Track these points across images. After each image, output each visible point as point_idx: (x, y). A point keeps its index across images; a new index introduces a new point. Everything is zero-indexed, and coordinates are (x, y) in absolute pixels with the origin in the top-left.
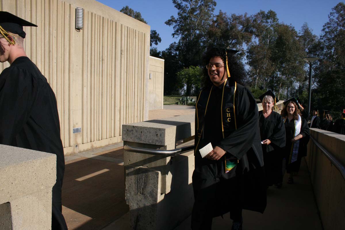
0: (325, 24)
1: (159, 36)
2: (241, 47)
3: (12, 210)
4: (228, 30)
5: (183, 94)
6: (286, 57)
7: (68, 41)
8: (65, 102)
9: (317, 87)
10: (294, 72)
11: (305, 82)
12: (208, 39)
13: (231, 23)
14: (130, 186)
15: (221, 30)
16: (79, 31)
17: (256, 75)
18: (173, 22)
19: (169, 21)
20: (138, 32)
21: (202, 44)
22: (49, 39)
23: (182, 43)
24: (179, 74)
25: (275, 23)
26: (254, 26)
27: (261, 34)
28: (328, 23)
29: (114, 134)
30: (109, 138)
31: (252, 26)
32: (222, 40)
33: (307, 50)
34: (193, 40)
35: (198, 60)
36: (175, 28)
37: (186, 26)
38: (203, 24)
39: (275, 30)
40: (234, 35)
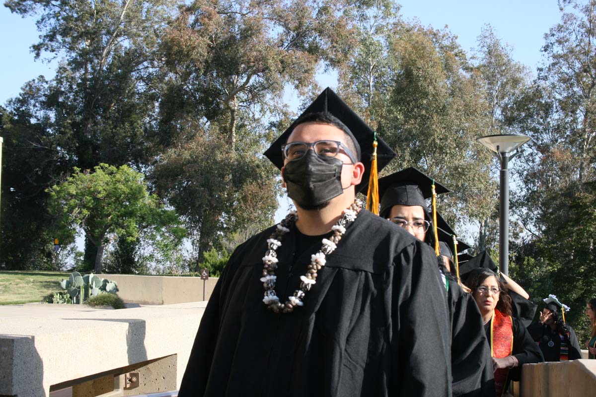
0: (551, 30)
2: (278, 99)
4: (232, 38)
6: (432, 138)
12: (166, 69)
13: (245, 14)
23: (67, 81)
24: (58, 192)
25: (391, 20)
26: (321, 33)
27: (345, 55)
28: (560, 28)
31: (315, 29)
32: (215, 75)
34: (110, 70)
35: (128, 144)
36: (41, 26)
37: (83, 22)
38: (144, 15)
39: (390, 43)
40: (252, 59)
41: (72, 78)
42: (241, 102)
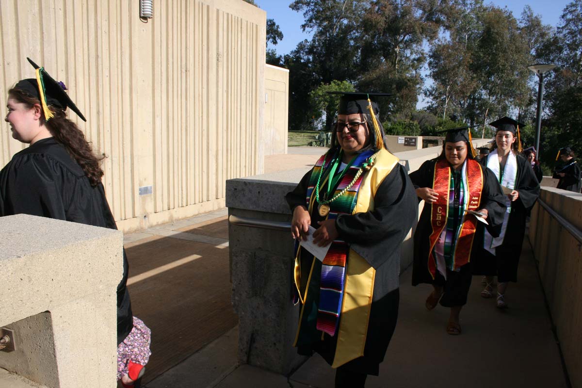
0: (567, 6)
1: (279, 29)
2: (419, 47)
3: (53, 324)
4: (397, 16)
5: (319, 129)
6: (498, 65)
7: (128, 39)
8: (124, 142)
9: (549, 115)
10: (510, 90)
11: (529, 108)
12: (364, 33)
13: (402, 5)
14: (239, 284)
15: (386, 18)
16: (146, 21)
17: (446, 95)
18: (303, 4)
19: (297, 3)
20: (246, 23)
21: (352, 43)
22: (96, 37)
23: (318, 41)
24: (314, 94)
25: (478, 5)
26: (441, 12)
27: (454, 24)
28: (572, 5)
29: (208, 196)
30: (199, 202)
31: (439, 11)
32: (388, 35)
33: (533, 52)
34: (337, 35)
35: (346, 71)
36: (306, 16)
37: (325, 12)
38: (354, 7)
39: (478, 17)
40: (407, 27)
41: (320, 40)
42: (401, 48)
